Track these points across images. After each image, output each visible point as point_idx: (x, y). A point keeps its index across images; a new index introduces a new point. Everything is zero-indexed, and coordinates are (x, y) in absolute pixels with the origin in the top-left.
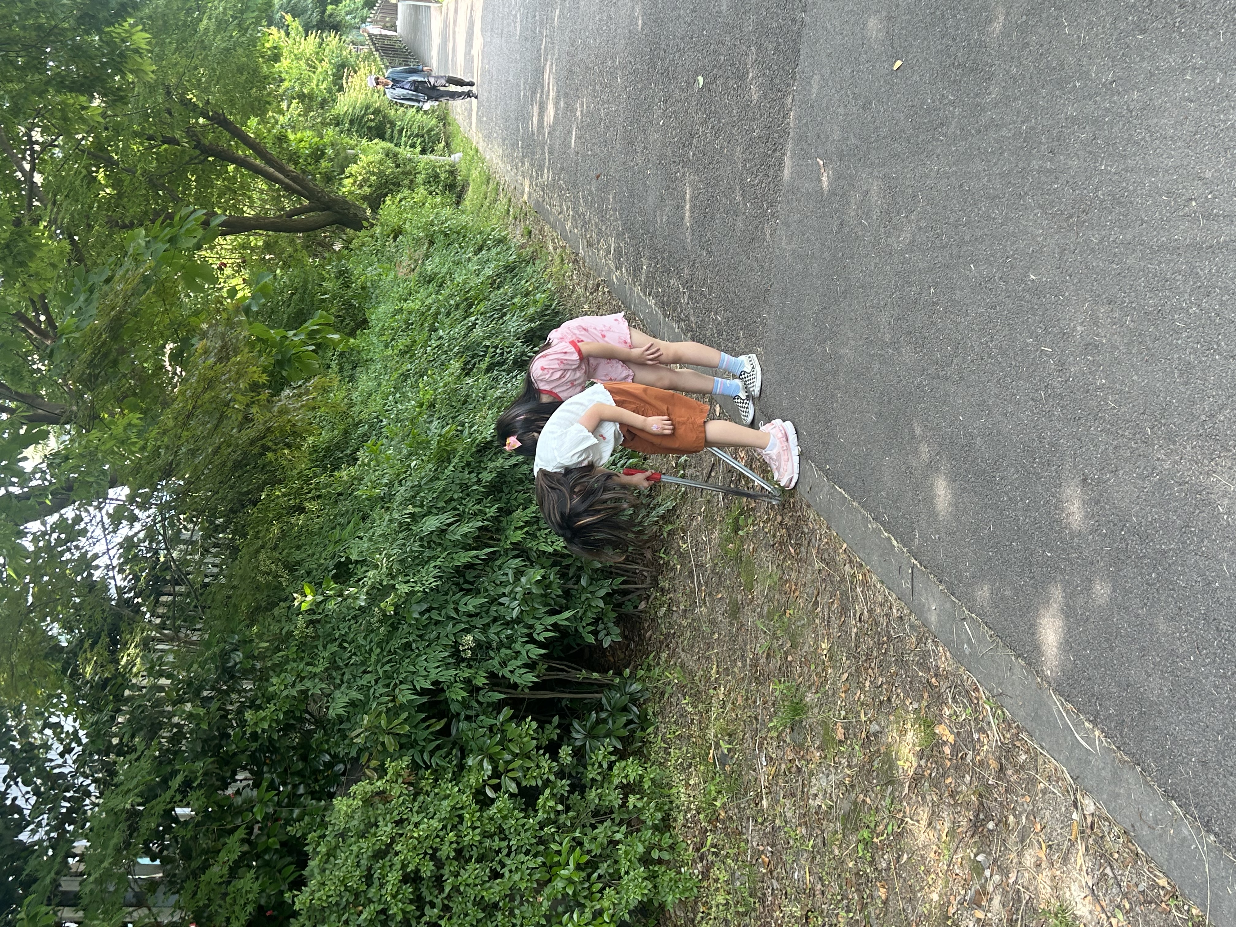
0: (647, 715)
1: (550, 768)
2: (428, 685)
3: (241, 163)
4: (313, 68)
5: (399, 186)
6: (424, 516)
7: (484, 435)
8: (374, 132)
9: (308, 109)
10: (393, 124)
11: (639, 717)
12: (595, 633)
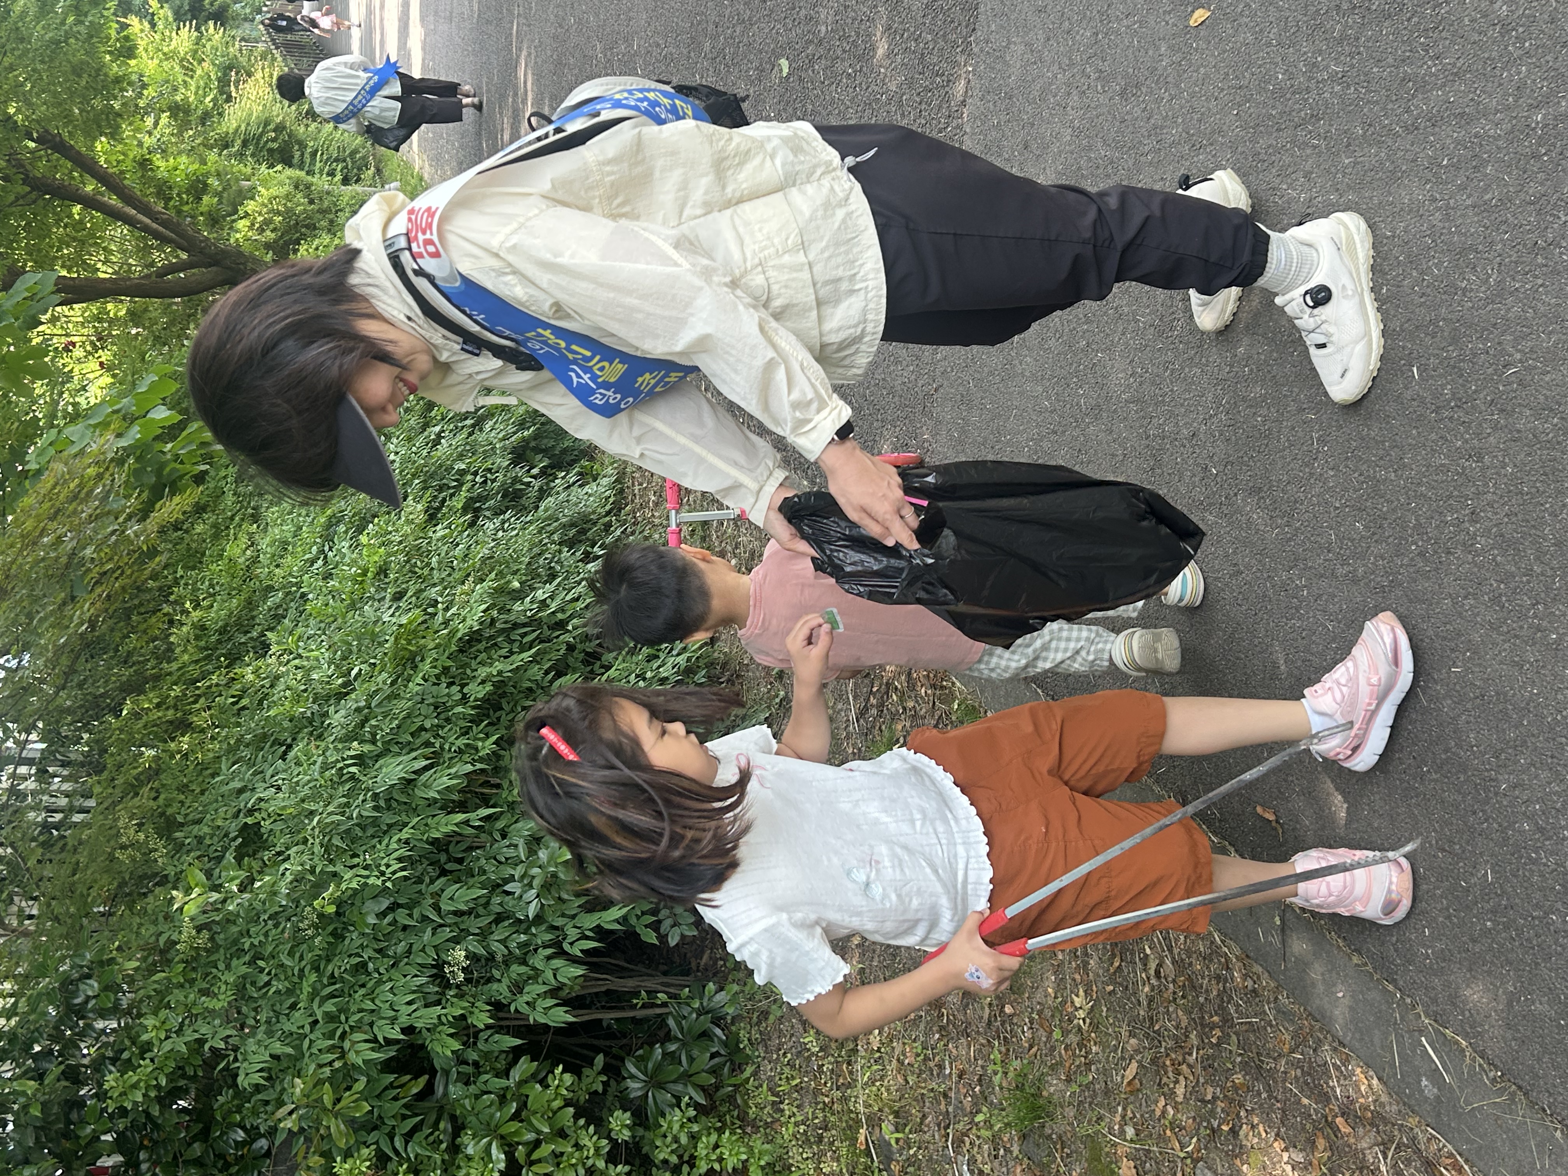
0: (738, 1041)
1: (597, 1149)
2: (395, 1034)
3: (89, 203)
4: (189, 71)
5: (315, 228)
6: (379, 757)
7: (469, 622)
8: (277, 156)
9: (184, 126)
10: (302, 145)
11: (725, 1044)
12: (655, 926)
